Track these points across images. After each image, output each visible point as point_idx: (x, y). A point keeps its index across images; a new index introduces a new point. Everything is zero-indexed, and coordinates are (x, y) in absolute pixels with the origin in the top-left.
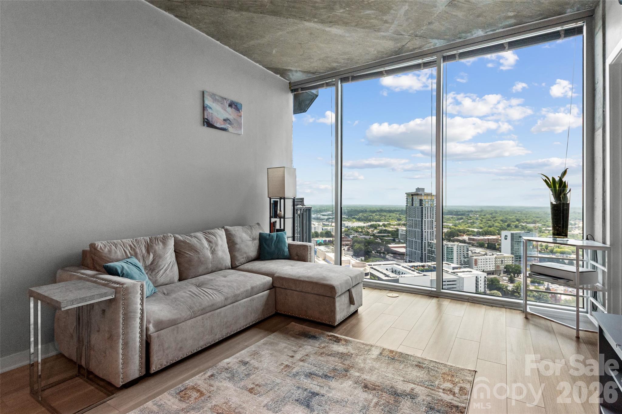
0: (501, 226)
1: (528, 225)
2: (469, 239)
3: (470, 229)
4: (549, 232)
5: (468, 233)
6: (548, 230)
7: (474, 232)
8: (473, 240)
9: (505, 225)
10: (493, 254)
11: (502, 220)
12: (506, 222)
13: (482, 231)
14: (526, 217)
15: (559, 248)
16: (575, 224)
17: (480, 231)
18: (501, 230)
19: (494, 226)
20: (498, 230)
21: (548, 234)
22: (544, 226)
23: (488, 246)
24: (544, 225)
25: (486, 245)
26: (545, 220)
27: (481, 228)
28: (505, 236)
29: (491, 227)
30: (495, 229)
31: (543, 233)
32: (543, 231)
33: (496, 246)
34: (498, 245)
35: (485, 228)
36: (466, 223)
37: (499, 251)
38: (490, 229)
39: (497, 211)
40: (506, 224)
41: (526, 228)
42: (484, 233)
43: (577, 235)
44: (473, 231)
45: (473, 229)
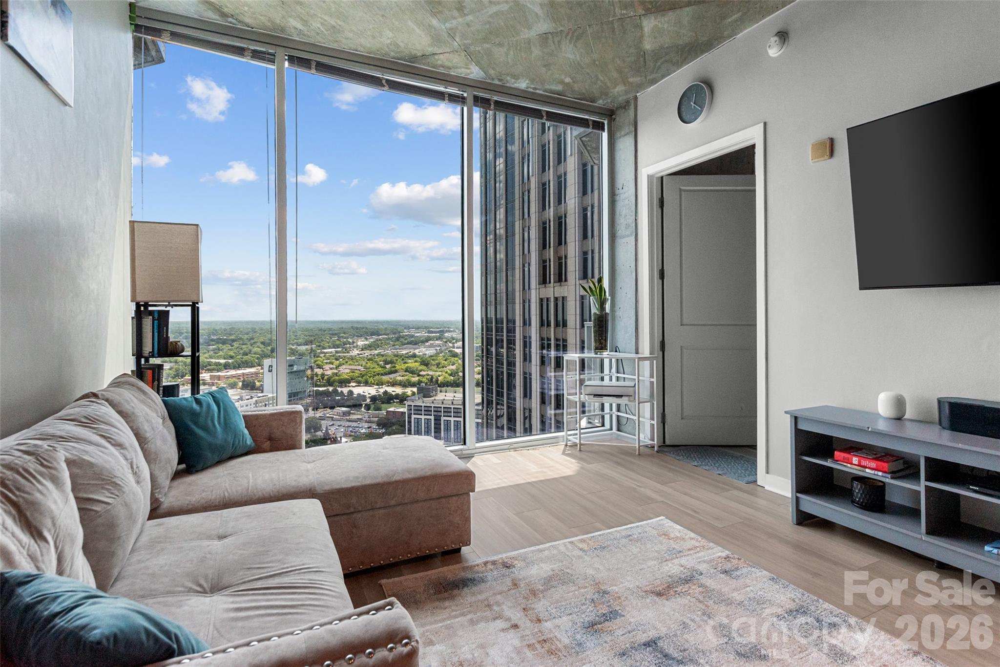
0: (263, 351)
1: (299, 348)
2: (212, 377)
3: (213, 360)
4: (324, 356)
5: (209, 367)
6: (324, 353)
7: (220, 364)
8: (219, 378)
9: (268, 350)
10: (251, 397)
11: (263, 343)
12: (269, 345)
13: (233, 363)
14: (296, 336)
15: (336, 376)
16: (354, 342)
17: (229, 363)
18: (262, 357)
19: (252, 352)
20: (258, 358)
21: (323, 358)
22: (318, 348)
23: (243, 385)
24: (319, 346)
25: (240, 384)
26: (319, 340)
27: (232, 357)
28: (270, 366)
29: (247, 355)
30: (252, 357)
31: (317, 357)
32: (317, 355)
33: (255, 383)
34: (258, 381)
35: (238, 357)
36: (205, 351)
37: (260, 390)
38: (245, 358)
39: (255, 329)
40: (269, 348)
41: (297, 352)
42: (237, 366)
43: (356, 356)
44: (219, 362)
45: (217, 361)
